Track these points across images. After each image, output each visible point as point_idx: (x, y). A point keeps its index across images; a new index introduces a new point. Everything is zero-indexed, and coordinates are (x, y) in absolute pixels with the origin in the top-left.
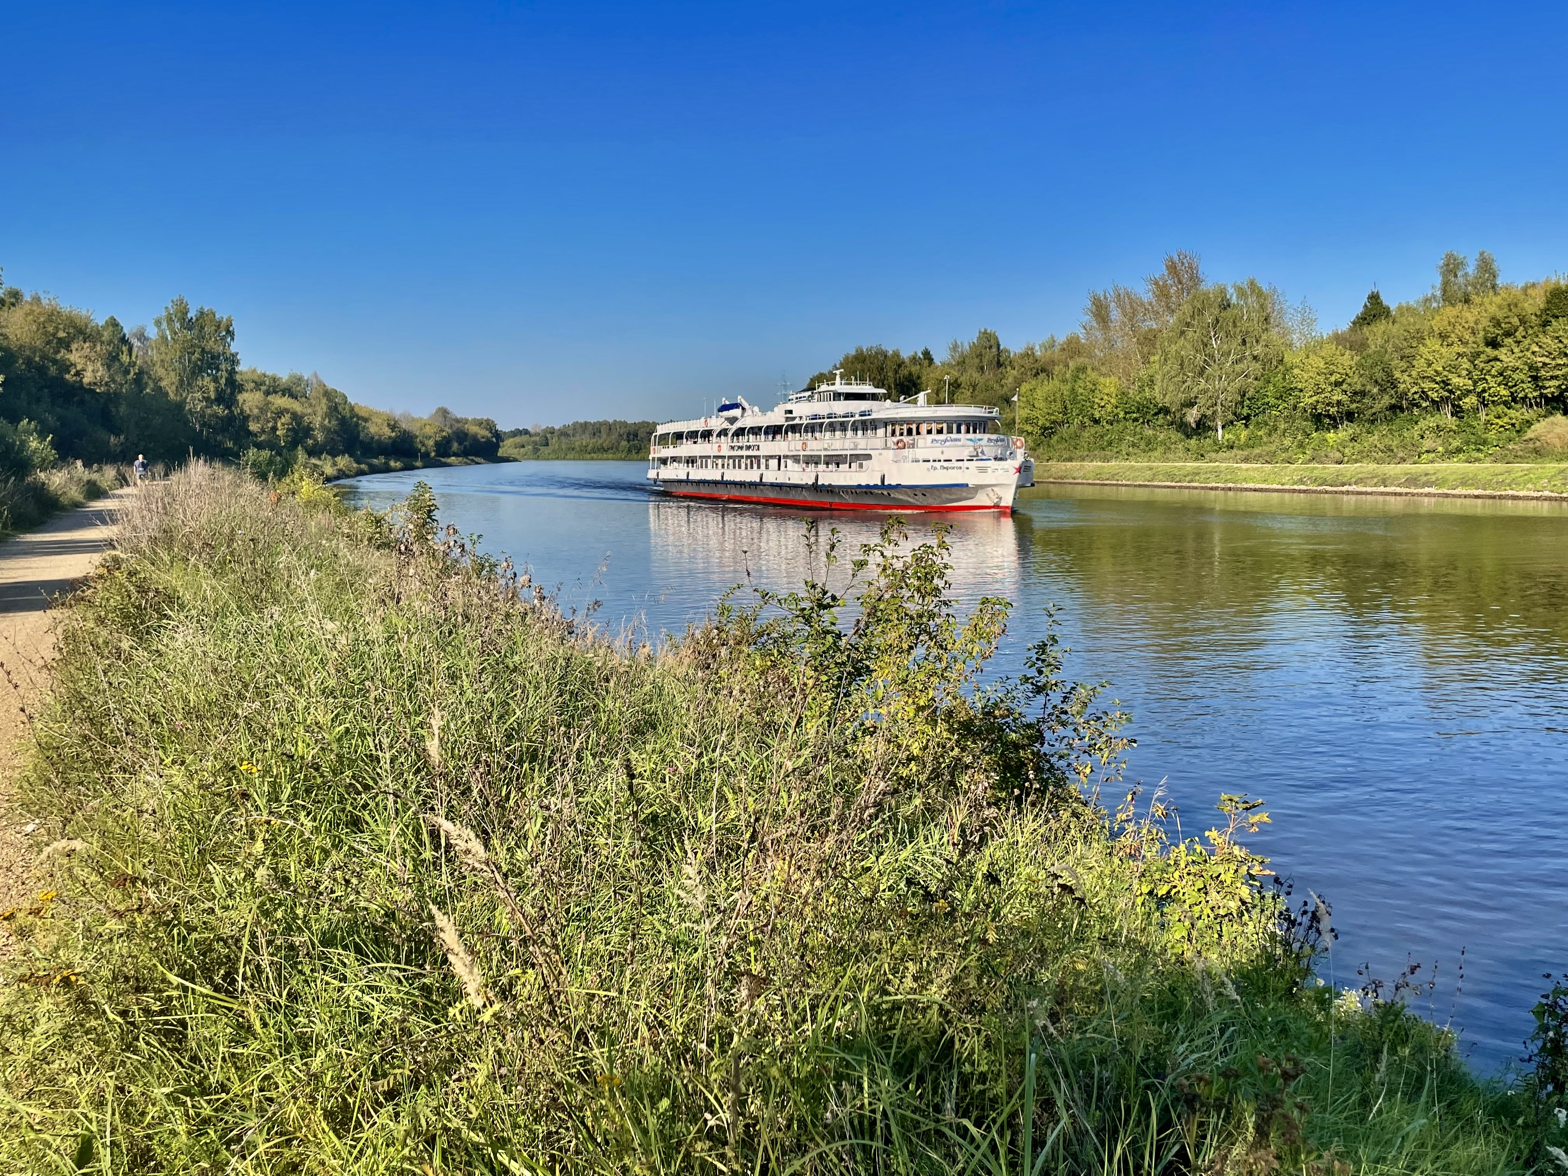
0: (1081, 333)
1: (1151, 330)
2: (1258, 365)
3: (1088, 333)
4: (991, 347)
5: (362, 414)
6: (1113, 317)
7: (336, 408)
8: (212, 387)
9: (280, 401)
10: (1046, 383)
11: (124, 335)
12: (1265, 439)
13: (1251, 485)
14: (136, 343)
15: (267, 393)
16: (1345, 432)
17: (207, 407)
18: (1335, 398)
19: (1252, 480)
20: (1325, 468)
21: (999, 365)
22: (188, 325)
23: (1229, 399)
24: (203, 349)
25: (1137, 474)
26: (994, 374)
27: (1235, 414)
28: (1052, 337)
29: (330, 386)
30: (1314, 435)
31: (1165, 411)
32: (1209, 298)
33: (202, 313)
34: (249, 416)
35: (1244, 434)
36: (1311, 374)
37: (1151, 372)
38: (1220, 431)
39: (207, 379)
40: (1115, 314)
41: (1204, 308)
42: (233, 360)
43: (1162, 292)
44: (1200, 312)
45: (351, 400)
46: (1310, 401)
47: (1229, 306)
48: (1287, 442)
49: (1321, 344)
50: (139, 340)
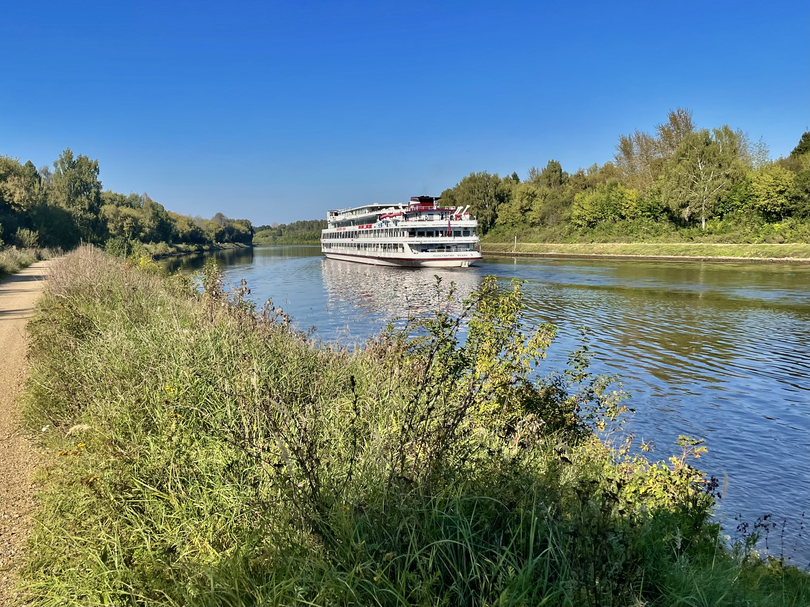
0: (614, 162)
1: (660, 159)
2: (730, 181)
3: (618, 162)
4: (556, 171)
5: (173, 217)
6: (635, 152)
7: (158, 214)
8: (86, 202)
9: (125, 210)
10: (591, 193)
11: (37, 172)
12: (733, 228)
13: (724, 257)
14: (43, 176)
15: (118, 206)
16: (786, 223)
17: (84, 214)
18: (780, 202)
19: (725, 254)
20: (772, 246)
21: (561, 182)
22: (73, 165)
23: (710, 202)
24: (81, 180)
25: (649, 250)
26: (558, 189)
27: (713, 212)
28: (596, 164)
29: (154, 200)
30: (766, 225)
31: (667, 210)
32: (697, 138)
33: (81, 158)
34: (108, 219)
35: (719, 225)
36: (763, 186)
37: (659, 185)
38: (704, 223)
39: (84, 197)
40: (636, 149)
41: (694, 145)
42: (98, 186)
43: (667, 135)
44: (691, 148)
45: (167, 209)
46: (763, 203)
47: (710, 143)
48: (748, 230)
49: (771, 167)
50: (45, 174)
